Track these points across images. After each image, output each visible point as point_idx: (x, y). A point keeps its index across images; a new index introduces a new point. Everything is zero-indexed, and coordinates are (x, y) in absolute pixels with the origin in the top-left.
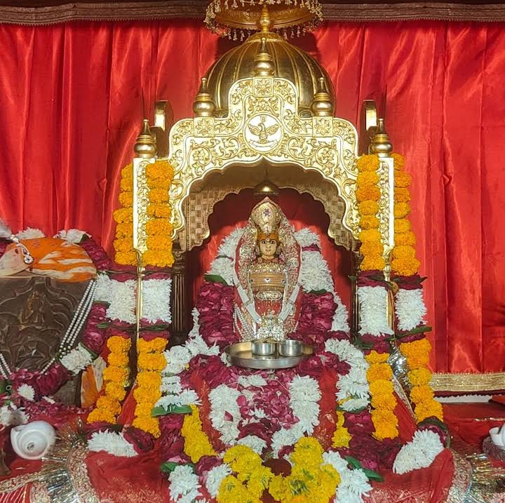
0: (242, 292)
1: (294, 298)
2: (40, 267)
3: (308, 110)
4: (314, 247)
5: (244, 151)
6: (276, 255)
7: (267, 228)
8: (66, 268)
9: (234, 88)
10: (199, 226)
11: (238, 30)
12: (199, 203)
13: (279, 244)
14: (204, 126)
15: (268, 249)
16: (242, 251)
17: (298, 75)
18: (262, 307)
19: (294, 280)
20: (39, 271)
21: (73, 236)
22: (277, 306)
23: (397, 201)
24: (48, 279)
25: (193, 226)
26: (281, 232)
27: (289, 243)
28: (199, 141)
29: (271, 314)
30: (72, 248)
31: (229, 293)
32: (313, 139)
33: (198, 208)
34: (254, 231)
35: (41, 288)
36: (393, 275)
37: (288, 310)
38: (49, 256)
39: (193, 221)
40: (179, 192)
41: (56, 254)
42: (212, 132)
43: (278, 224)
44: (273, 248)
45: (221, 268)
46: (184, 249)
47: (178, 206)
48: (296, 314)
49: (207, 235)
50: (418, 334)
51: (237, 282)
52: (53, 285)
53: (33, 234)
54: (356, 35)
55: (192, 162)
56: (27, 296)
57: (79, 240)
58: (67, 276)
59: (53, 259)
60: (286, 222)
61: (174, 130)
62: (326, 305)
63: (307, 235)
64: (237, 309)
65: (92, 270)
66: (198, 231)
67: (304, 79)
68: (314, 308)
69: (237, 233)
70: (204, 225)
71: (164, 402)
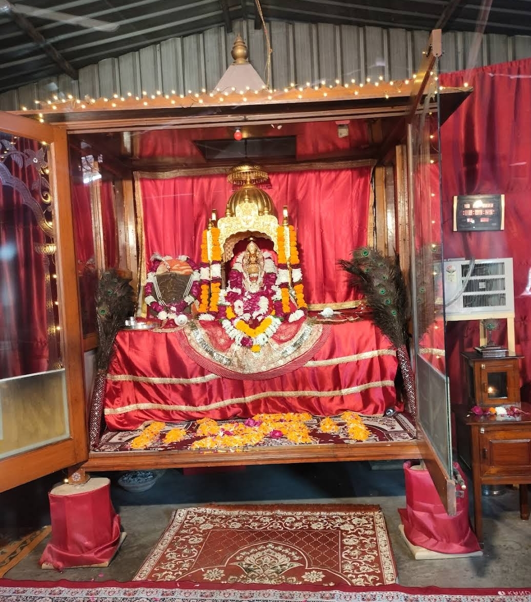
0: (245, 275)
1: (262, 276)
2: (173, 270)
3: (261, 212)
4: (269, 258)
5: (241, 227)
6: (256, 261)
7: (253, 252)
8: (182, 270)
9: (238, 207)
10: (229, 253)
11: (240, 181)
12: (229, 244)
13: (257, 257)
14: (228, 220)
15: (253, 259)
16: (244, 260)
17: (259, 200)
18: (251, 279)
19: (262, 270)
20: (173, 271)
21: (183, 258)
22: (257, 278)
23: (290, 241)
24: (176, 274)
25: (228, 252)
26: (258, 253)
27: (260, 257)
28: (227, 225)
29: (255, 281)
30: (184, 263)
31: (240, 275)
32: (263, 223)
33: (229, 246)
34: (248, 253)
35: (174, 278)
36: (291, 265)
37: (260, 280)
38: (176, 266)
39: (227, 250)
40: (222, 241)
41: (178, 265)
42: (231, 222)
43: (256, 251)
44: (255, 259)
45: (237, 267)
46: (224, 261)
47: (222, 246)
48: (263, 281)
49: (233, 256)
50: (299, 283)
51: (243, 271)
52: (178, 276)
53: (168, 258)
54: (285, 176)
55: (225, 232)
56: (169, 280)
57: (186, 260)
58: (182, 273)
59: (178, 267)
60: (259, 250)
61: (219, 222)
62: (273, 277)
63: (267, 254)
64: (243, 281)
65: (191, 270)
66: (229, 254)
67: (261, 201)
68: (269, 278)
69: (243, 254)
70: (232, 252)
71: (219, 303)
